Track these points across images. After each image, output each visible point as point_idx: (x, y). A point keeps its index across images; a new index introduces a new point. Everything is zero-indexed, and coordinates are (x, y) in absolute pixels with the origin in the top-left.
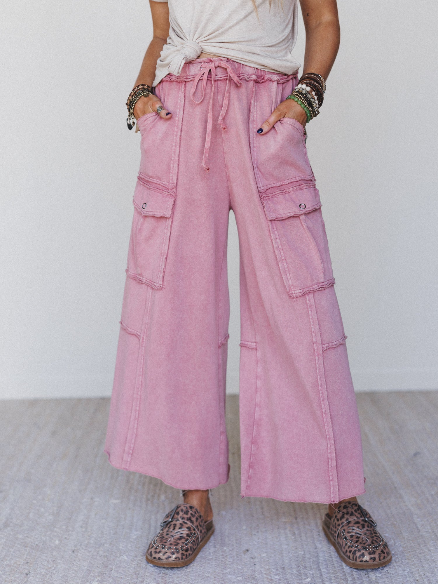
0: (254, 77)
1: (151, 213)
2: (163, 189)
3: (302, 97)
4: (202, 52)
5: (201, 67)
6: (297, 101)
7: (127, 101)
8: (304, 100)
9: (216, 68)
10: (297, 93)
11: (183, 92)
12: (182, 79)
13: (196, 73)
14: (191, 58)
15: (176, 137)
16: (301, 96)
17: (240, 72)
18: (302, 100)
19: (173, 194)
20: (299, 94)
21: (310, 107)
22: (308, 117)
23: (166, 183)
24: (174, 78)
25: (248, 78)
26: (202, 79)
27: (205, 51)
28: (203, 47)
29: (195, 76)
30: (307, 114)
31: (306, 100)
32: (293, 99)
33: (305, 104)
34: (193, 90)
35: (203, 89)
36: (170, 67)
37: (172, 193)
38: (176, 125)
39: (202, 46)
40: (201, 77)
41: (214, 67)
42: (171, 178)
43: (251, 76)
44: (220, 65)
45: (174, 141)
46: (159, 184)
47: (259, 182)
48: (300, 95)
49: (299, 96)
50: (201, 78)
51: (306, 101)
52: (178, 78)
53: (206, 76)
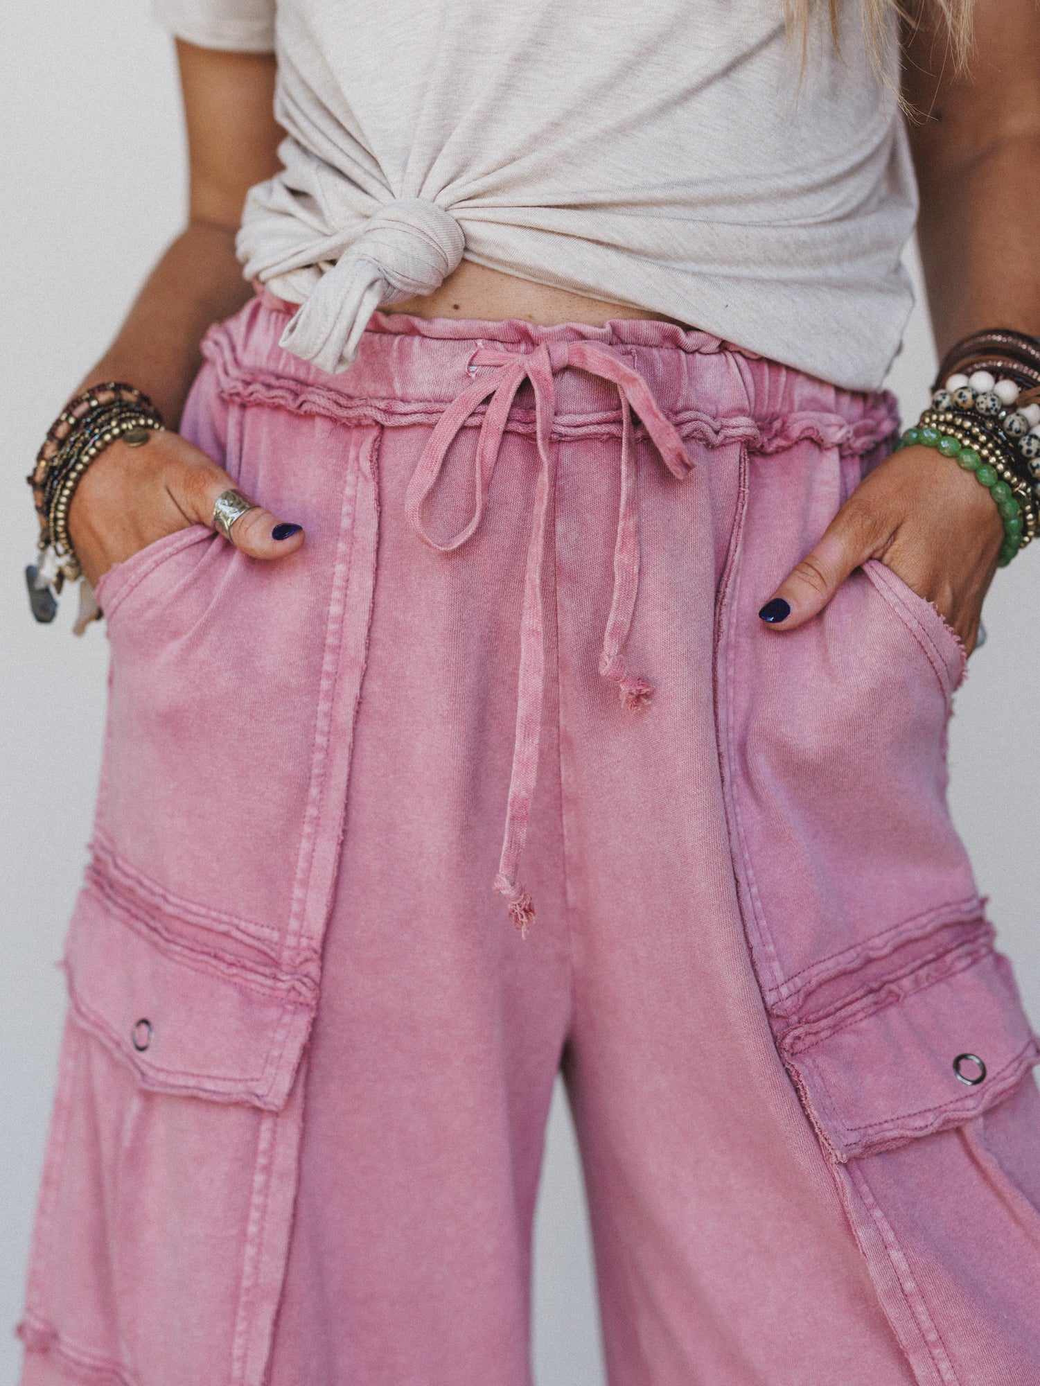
0: (743, 426)
1: (181, 1081)
2: (249, 964)
3: (976, 430)
4: (464, 260)
5: (470, 364)
6: (955, 456)
7: (33, 463)
8: (990, 445)
9: (557, 372)
10: (950, 417)
11: (370, 476)
12: (360, 411)
13: (442, 390)
14: (407, 284)
15: (329, 704)
16: (970, 430)
17: (680, 404)
18: (976, 447)
19: (303, 989)
20: (959, 421)
21: (1020, 481)
22: (1007, 535)
23: (266, 932)
24: (323, 402)
25: (717, 433)
26: (479, 427)
27: (479, 255)
28: (474, 229)
29: (437, 406)
30: (1004, 520)
31: (997, 446)
32: (936, 447)
33: (994, 466)
34: (425, 478)
35: (478, 476)
36: (299, 326)
37: (298, 985)
38: (330, 640)
39: (466, 224)
40: (473, 414)
41: (547, 370)
42: (296, 907)
43: (733, 422)
44: (576, 362)
45: (322, 724)
46: (226, 935)
47: (769, 958)
48: (968, 424)
49: (959, 428)
50: (474, 421)
51: (998, 452)
52: (343, 401)
53: (498, 413)
